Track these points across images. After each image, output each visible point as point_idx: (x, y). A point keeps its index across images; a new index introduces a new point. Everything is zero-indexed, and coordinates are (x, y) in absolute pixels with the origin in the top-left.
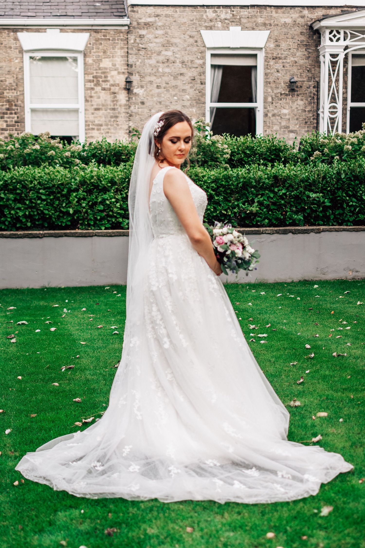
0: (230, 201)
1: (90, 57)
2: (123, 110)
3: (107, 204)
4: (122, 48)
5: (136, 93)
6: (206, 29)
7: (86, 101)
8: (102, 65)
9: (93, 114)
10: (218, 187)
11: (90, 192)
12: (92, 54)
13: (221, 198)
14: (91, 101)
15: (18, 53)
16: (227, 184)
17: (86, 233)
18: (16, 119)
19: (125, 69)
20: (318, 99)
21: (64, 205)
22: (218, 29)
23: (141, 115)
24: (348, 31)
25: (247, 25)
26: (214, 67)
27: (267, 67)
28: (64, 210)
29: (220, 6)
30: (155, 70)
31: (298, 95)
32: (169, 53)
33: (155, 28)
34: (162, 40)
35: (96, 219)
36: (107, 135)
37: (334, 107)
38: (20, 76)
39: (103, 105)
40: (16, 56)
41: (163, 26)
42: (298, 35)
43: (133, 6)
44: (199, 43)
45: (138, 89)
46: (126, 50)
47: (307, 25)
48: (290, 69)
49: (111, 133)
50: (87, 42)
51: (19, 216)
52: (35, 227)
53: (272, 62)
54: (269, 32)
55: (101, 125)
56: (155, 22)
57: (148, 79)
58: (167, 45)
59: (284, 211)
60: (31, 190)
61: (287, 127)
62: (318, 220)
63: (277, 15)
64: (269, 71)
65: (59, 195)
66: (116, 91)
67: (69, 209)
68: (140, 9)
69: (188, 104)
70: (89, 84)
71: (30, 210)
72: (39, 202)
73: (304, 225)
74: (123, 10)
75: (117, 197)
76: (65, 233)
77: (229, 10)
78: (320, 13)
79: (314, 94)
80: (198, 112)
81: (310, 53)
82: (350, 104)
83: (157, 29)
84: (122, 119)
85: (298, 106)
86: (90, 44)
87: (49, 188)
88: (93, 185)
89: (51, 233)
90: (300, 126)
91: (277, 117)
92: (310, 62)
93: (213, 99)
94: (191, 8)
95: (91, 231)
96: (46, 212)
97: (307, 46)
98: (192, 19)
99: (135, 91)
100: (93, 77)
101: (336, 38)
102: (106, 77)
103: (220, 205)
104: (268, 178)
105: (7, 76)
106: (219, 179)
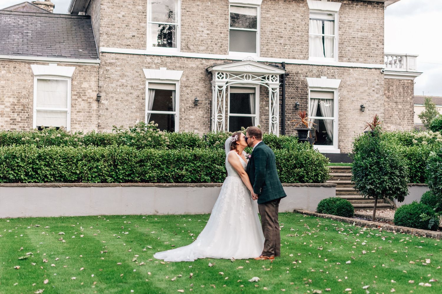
0: (170, 168)
1: (75, 81)
2: (95, 113)
3: (99, 168)
4: (95, 77)
5: (103, 103)
6: (146, 68)
7: (72, 106)
8: (82, 86)
9: (76, 114)
10: (163, 160)
11: (89, 161)
12: (77, 79)
13: (165, 166)
14: (75, 107)
15: (30, 76)
16: (168, 158)
17: (87, 185)
18: (27, 116)
19: (97, 89)
20: (211, 111)
21: (74, 168)
22: (153, 68)
23: (106, 116)
24: (228, 74)
25: (170, 67)
26: (150, 89)
27: (181, 91)
28: (74, 171)
29: (154, 55)
30: (115, 90)
31: (199, 108)
32: (124, 81)
33: (115, 66)
34: (119, 73)
35: (92, 177)
36: (84, 127)
37: (220, 116)
38: (31, 91)
39: (82, 109)
40: (29, 78)
41: (120, 65)
42: (199, 74)
43: (103, 52)
44: (142, 76)
45: (105, 101)
46: (98, 78)
47: (204, 68)
48: (195, 93)
49: (87, 126)
50: (74, 72)
51: (47, 174)
52: (56, 181)
53: (184, 89)
54: (183, 71)
55: (81, 121)
56: (116, 62)
57: (111, 95)
58: (123, 76)
59: (200, 174)
60: (55, 159)
61: (193, 126)
62: (219, 180)
63: (188, 62)
64: (183, 94)
65: (71, 163)
66: (91, 101)
67: (76, 171)
68: (107, 55)
69: (135, 110)
70: (75, 97)
71: (53, 171)
72: (59, 166)
73: (211, 183)
74: (96, 55)
75: (105, 164)
76: (75, 185)
77: (159, 58)
78: (212, 62)
79: (209, 108)
80: (141, 116)
81: (206, 84)
82: (229, 114)
83: (116, 66)
84: (94, 118)
85: (199, 114)
86: (76, 73)
87: (66, 158)
88: (91, 158)
89: (66, 185)
90: (200, 126)
91: (187, 120)
92: (207, 90)
93: (149, 108)
94: (137, 56)
95: (90, 184)
96: (63, 172)
97: (205, 81)
98: (138, 62)
99: (102, 102)
100: (77, 93)
101: (222, 77)
102: (84, 93)
103: (164, 170)
104: (191, 156)
105: (23, 90)
106: (164, 156)
